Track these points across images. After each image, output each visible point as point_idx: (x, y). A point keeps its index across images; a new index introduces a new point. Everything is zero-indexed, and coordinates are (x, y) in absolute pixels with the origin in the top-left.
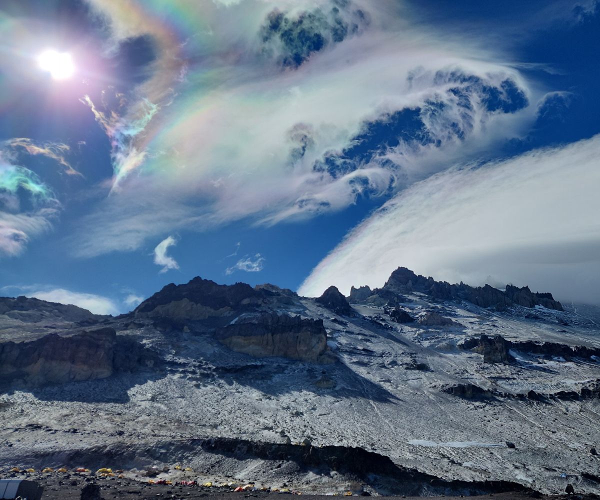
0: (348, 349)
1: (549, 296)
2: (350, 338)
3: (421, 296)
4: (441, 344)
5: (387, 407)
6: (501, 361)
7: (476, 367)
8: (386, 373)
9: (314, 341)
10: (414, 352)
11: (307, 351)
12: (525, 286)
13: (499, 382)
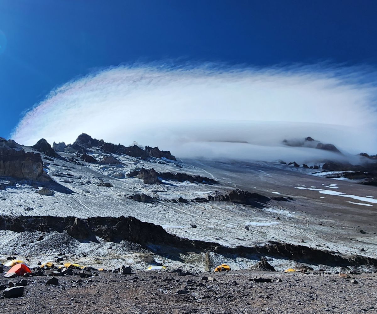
0: (57, 174)
1: (169, 152)
2: (57, 168)
3: (97, 149)
4: (115, 173)
5: (93, 206)
6: (154, 183)
7: (141, 185)
8: (85, 188)
9: (35, 167)
10: (100, 177)
11: (29, 173)
12: (156, 147)
13: (158, 193)
